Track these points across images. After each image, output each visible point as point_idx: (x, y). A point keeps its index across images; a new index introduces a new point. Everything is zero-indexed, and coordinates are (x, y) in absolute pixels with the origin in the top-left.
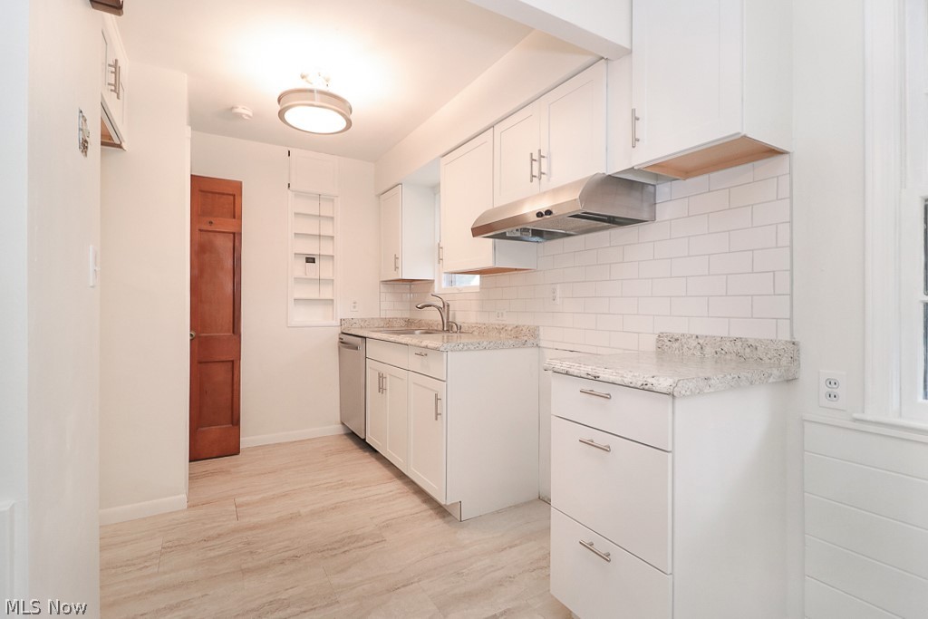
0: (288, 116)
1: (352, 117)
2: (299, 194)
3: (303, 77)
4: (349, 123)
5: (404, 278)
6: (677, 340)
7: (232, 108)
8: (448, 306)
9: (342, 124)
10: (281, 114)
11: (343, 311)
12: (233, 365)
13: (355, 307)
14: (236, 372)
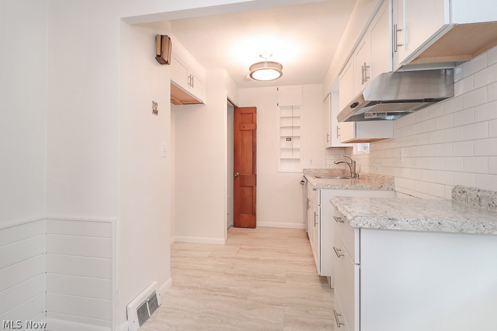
0: (254, 76)
1: (283, 71)
2: (282, 108)
3: (260, 56)
4: (281, 74)
5: (332, 146)
6: (464, 192)
7: (246, 77)
8: (355, 162)
9: (278, 74)
10: (251, 75)
11: (305, 164)
12: (253, 188)
13: (311, 163)
14: (254, 192)
